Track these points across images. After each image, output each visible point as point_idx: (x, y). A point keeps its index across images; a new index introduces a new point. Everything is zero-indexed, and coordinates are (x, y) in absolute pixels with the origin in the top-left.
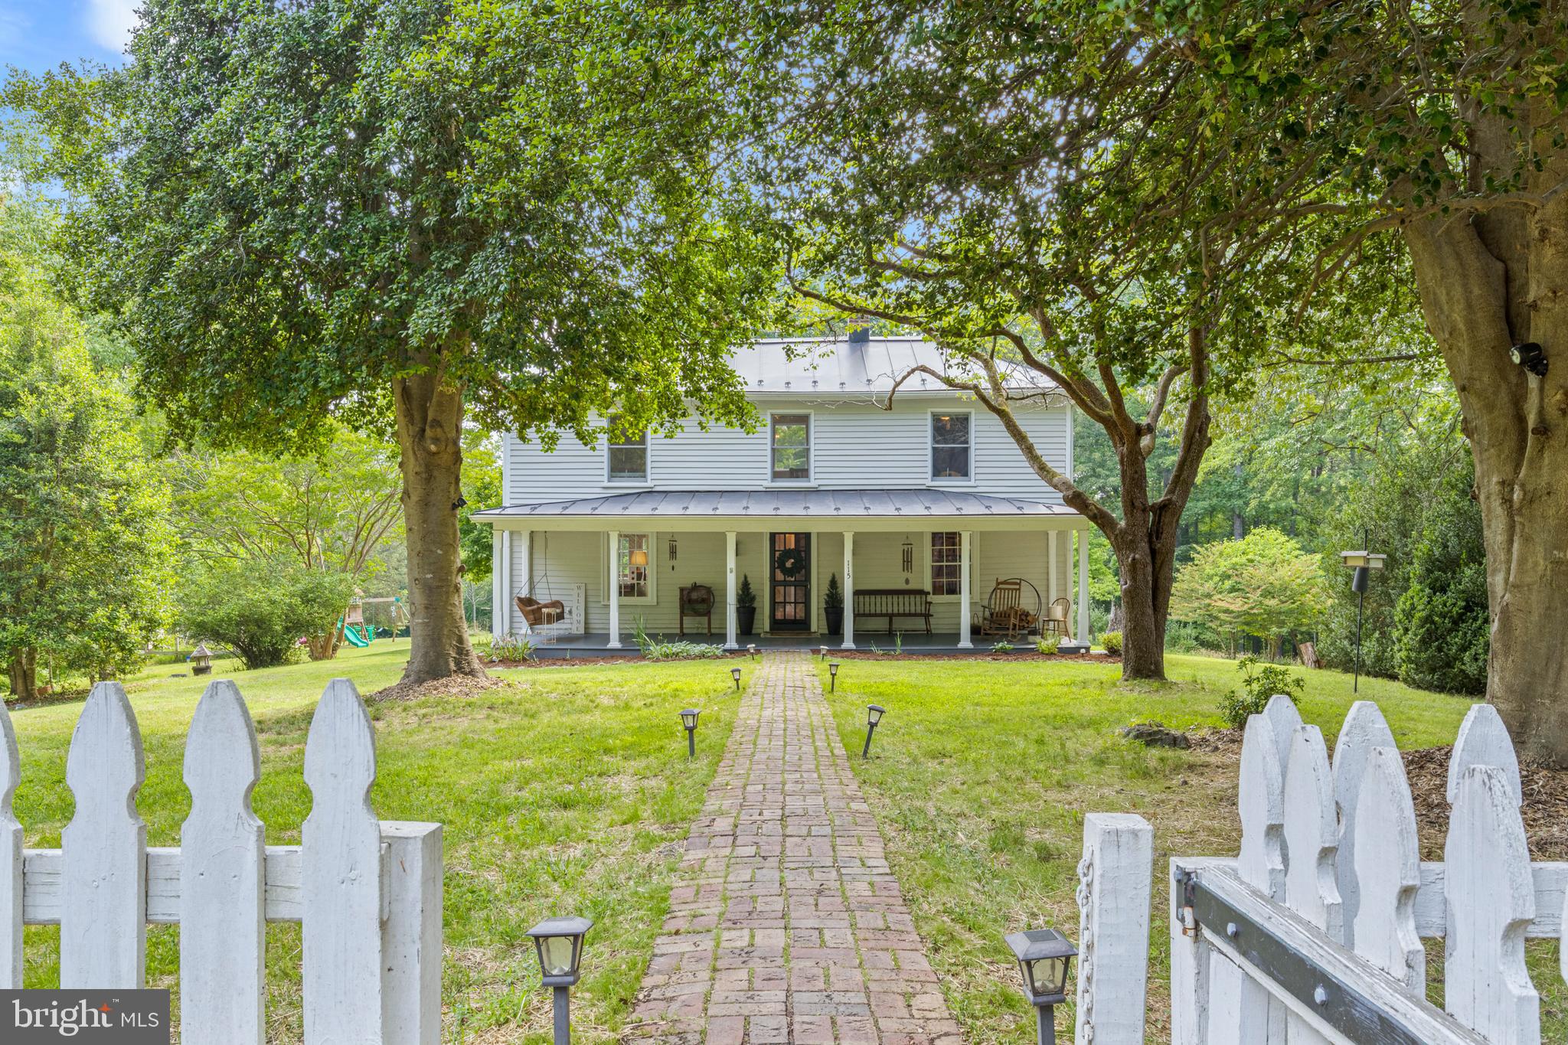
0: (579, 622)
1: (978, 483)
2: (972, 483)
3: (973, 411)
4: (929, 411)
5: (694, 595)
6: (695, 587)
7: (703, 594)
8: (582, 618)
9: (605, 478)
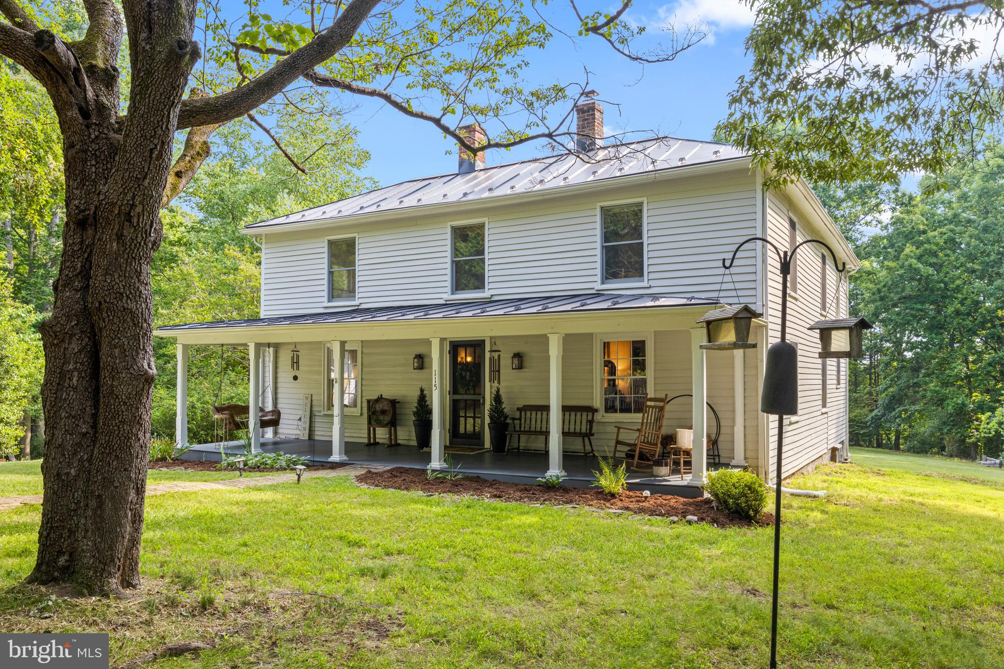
0: (305, 429)
1: (652, 283)
2: (645, 284)
3: (645, 200)
4: (599, 205)
5: (379, 407)
6: (380, 399)
7: (385, 406)
8: (307, 426)
9: (325, 299)
